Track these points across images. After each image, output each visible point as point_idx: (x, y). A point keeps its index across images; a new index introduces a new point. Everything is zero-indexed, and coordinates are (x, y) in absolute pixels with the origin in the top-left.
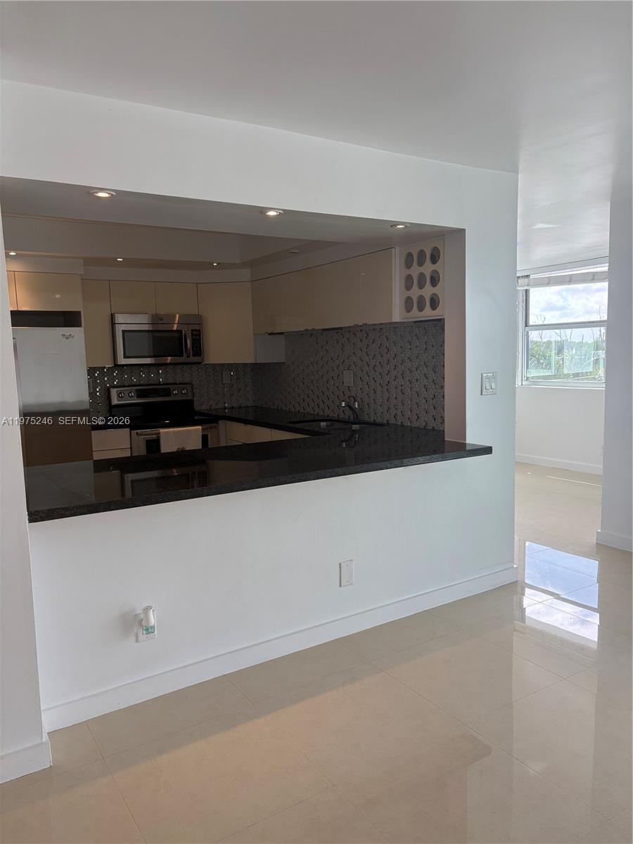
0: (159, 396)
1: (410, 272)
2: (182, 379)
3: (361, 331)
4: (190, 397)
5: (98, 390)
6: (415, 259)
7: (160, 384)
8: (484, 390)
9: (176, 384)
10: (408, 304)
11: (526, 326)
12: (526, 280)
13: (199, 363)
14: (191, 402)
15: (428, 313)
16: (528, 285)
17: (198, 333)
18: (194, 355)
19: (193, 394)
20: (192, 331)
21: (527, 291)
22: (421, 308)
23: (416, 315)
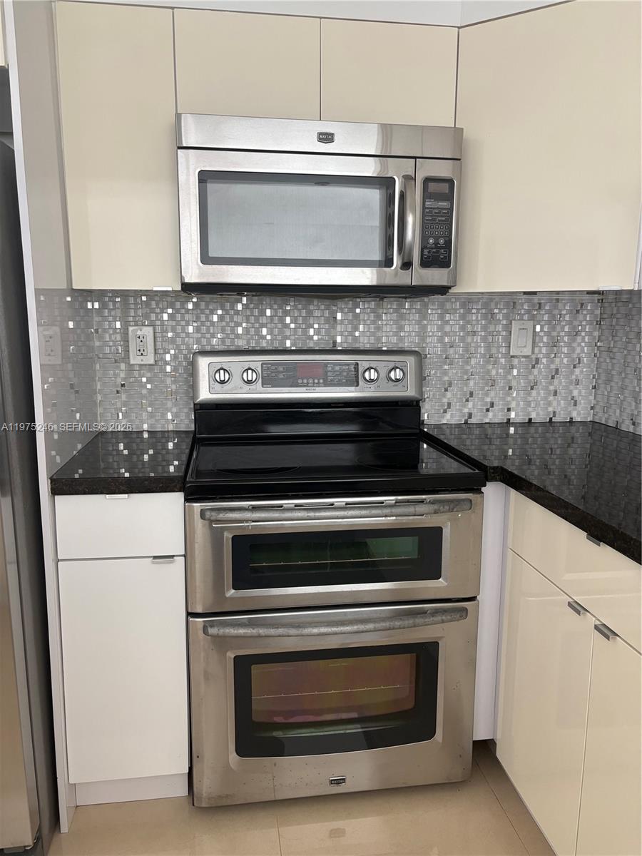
0: (326, 384)
2: (394, 340)
4: (410, 392)
5: (168, 357)
7: (334, 351)
9: (379, 352)
13: (443, 290)
14: (413, 406)
17: (444, 188)
18: (425, 264)
19: (421, 379)
20: (427, 180)
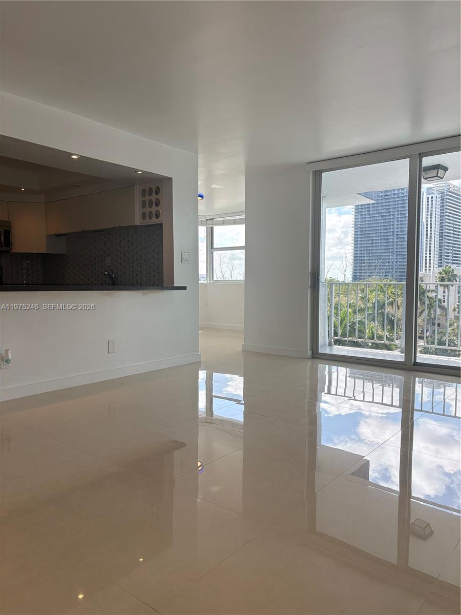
1: (145, 199)
3: (116, 233)
6: (147, 192)
8: (183, 261)
10: (144, 216)
11: (212, 248)
12: (211, 221)
13: (9, 252)
15: (154, 221)
16: (212, 225)
17: (9, 232)
18: (5, 247)
21: (212, 228)
22: (150, 218)
23: (148, 222)
